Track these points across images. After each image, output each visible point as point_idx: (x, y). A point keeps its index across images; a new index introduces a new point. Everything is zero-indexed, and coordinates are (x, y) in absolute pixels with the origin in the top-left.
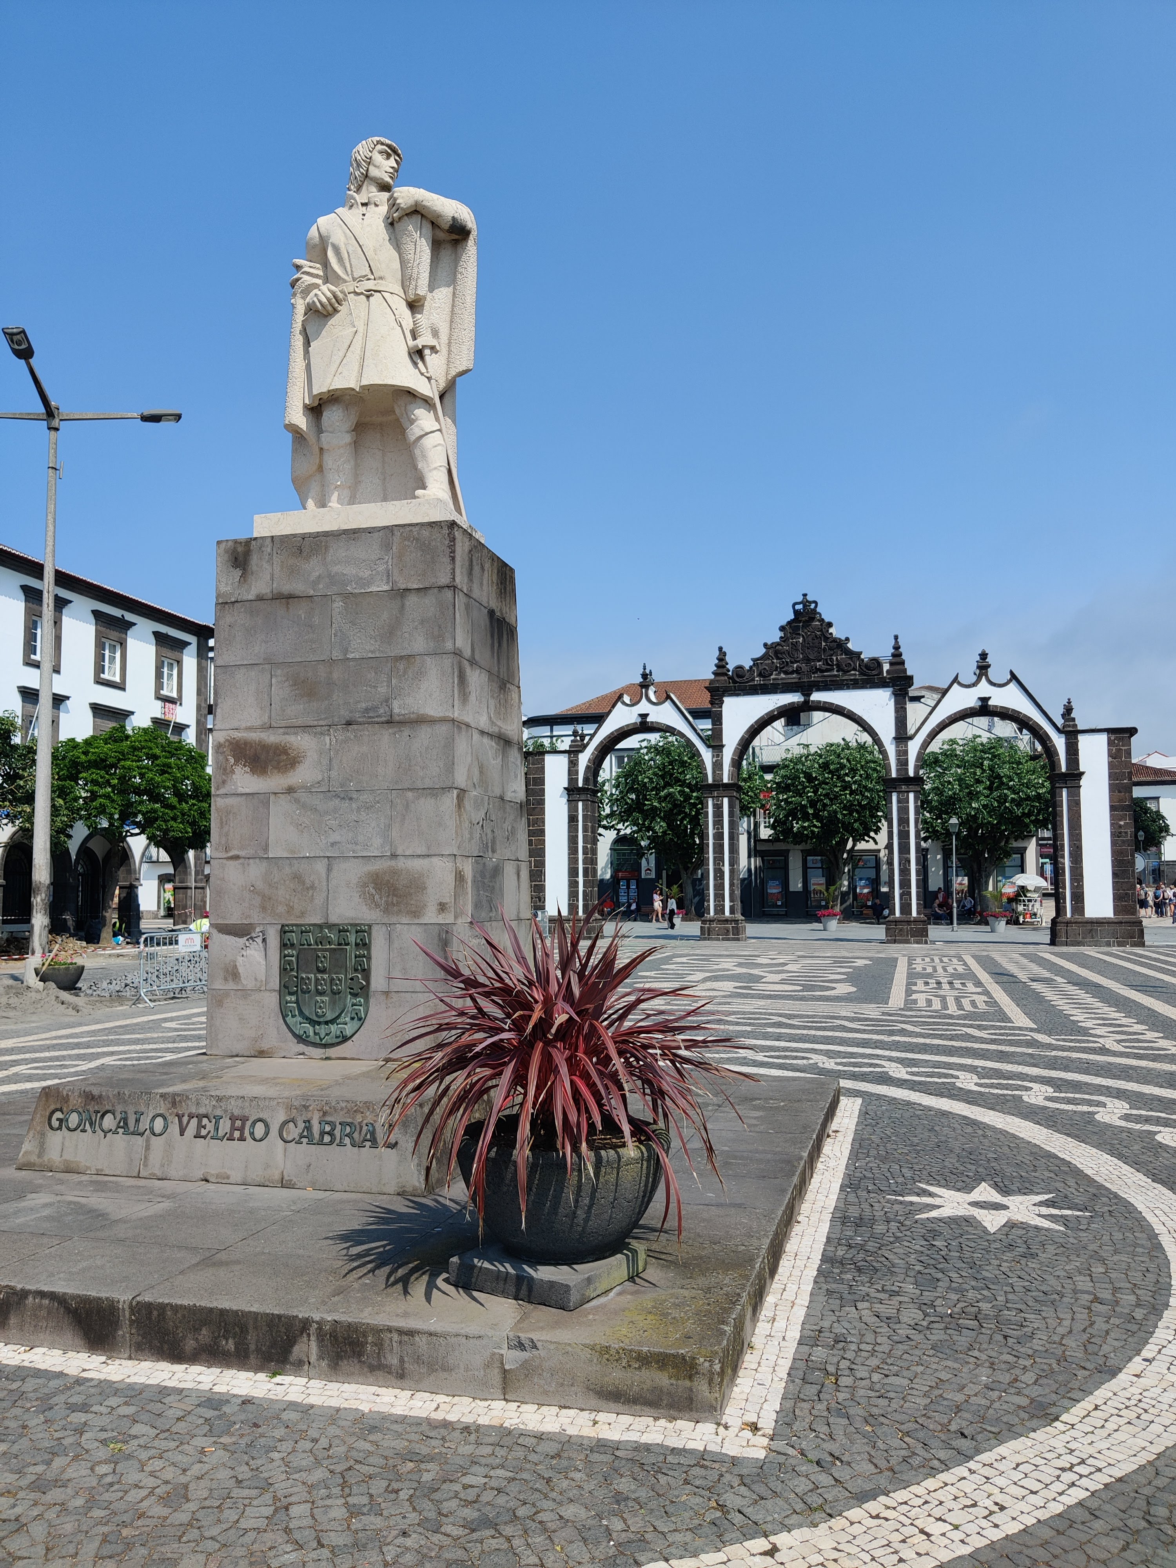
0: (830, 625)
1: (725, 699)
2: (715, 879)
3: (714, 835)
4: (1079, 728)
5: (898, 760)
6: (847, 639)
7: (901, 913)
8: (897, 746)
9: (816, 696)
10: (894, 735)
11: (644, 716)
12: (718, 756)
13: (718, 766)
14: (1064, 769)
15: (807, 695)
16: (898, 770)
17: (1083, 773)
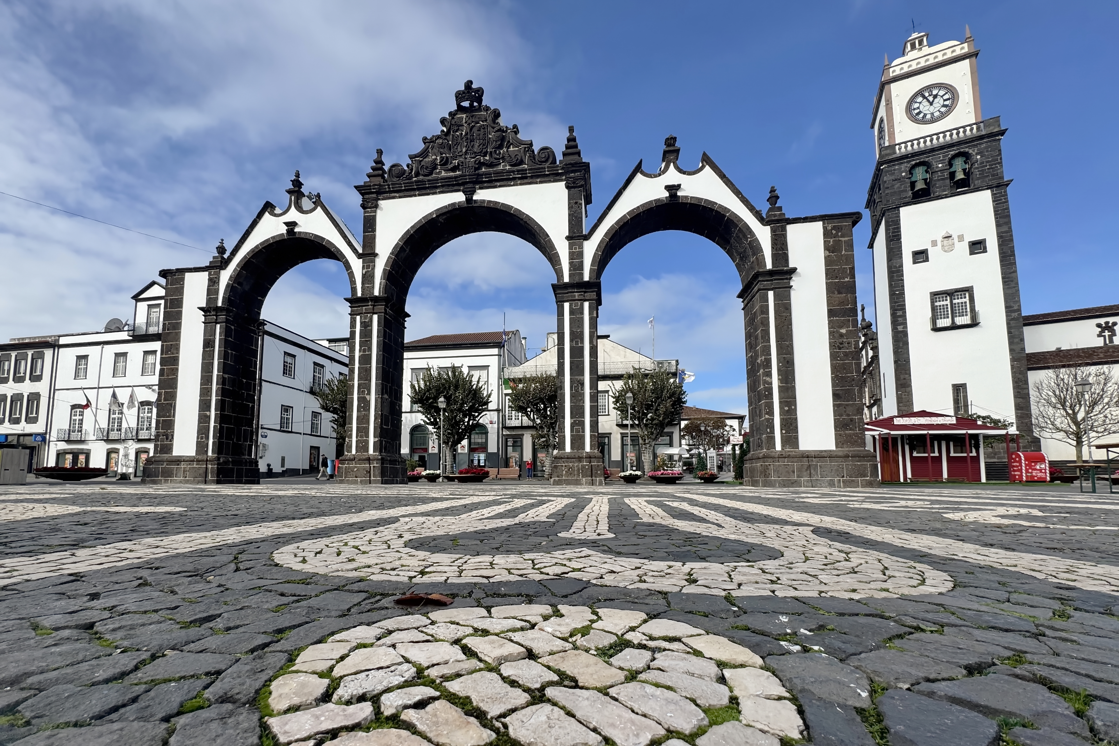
0: (497, 114)
1: (380, 202)
5: (572, 264)
6: (517, 129)
7: (572, 449)
10: (567, 236)
11: (292, 226)
12: (369, 267)
15: (470, 193)
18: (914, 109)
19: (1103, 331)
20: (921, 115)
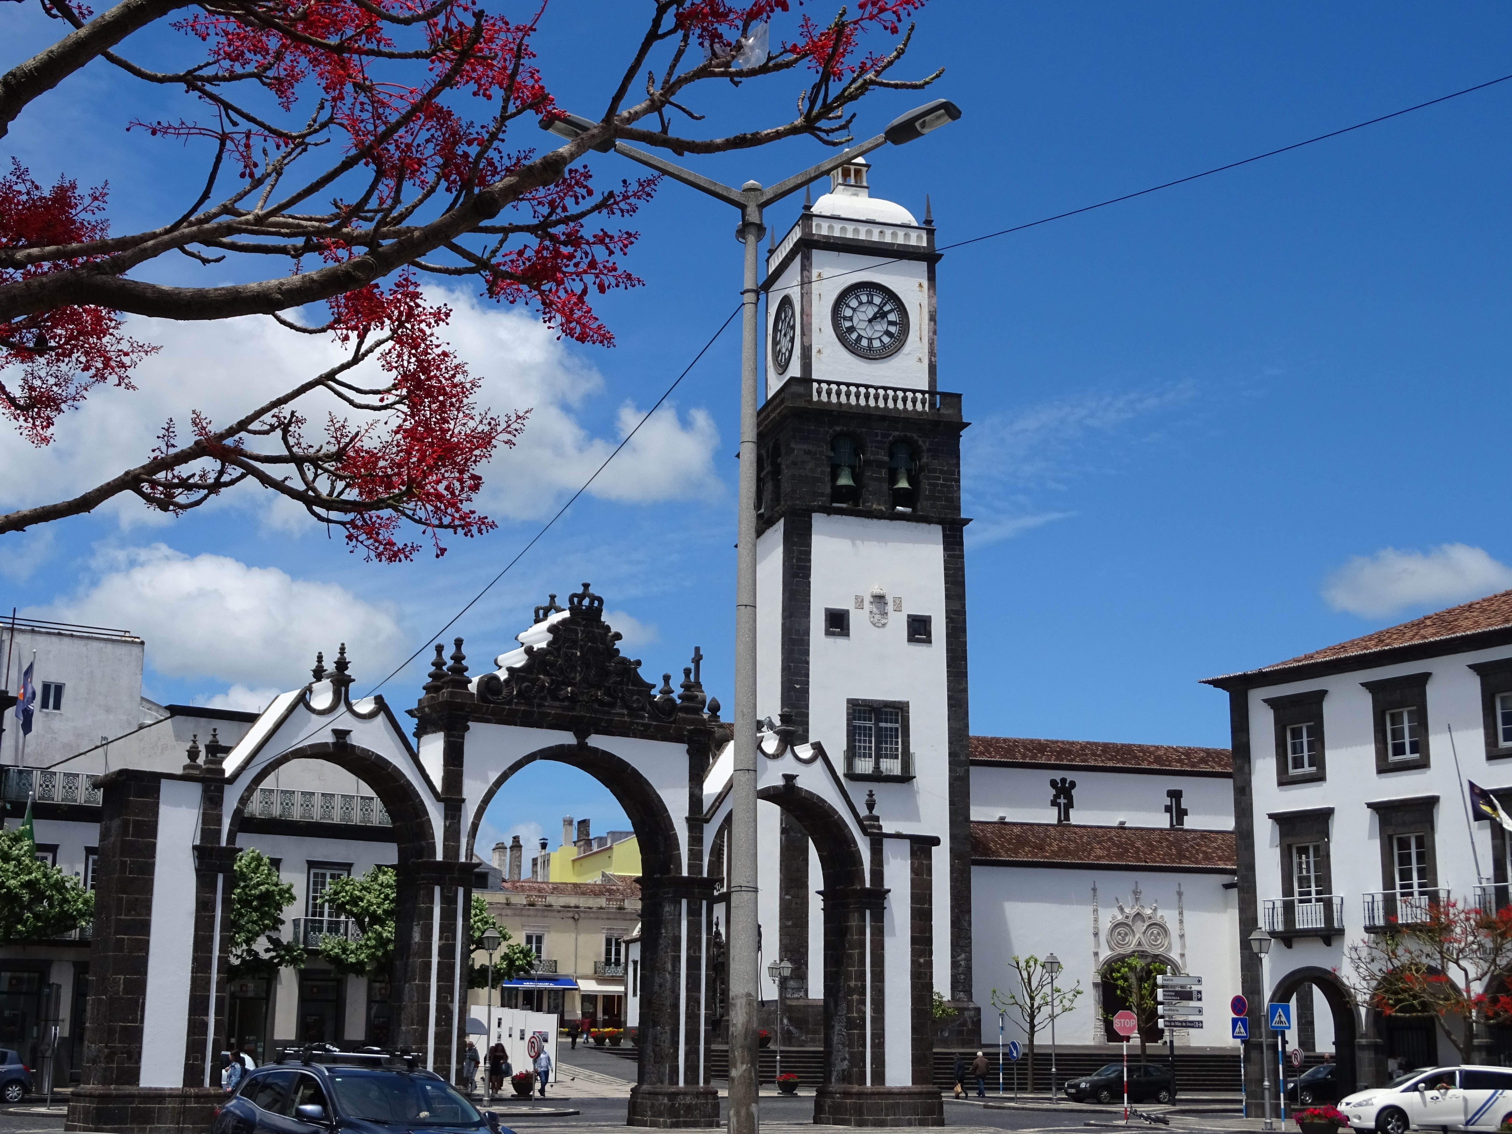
0: (618, 636)
1: (470, 724)
2: (438, 1024)
3: (441, 949)
4: (884, 831)
5: (690, 850)
6: (639, 663)
7: (686, 1081)
8: (690, 830)
9: (596, 741)
10: (687, 814)
11: (341, 734)
12: (453, 817)
13: (452, 833)
14: (868, 885)
15: (582, 735)
16: (690, 866)
17: (889, 891)
18: (845, 318)
19: (1056, 797)
20: (854, 336)
